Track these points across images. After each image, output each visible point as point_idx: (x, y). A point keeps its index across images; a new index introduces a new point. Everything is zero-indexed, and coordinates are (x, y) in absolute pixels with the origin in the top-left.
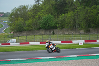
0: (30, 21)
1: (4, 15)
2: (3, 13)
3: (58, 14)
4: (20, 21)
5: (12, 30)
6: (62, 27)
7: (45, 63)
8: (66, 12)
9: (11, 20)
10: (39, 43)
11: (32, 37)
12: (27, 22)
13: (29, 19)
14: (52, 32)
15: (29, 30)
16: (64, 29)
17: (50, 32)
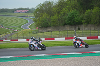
0: (55, 17)
1: (29, 11)
2: (28, 9)
3: (83, 9)
4: (45, 16)
5: (37, 26)
6: (88, 23)
7: (70, 58)
8: (91, 7)
9: (36, 16)
10: (64, 38)
11: (58, 33)
12: (52, 18)
13: (54, 15)
14: (77, 28)
15: (55, 26)
16: (90, 25)
17: (75, 28)
